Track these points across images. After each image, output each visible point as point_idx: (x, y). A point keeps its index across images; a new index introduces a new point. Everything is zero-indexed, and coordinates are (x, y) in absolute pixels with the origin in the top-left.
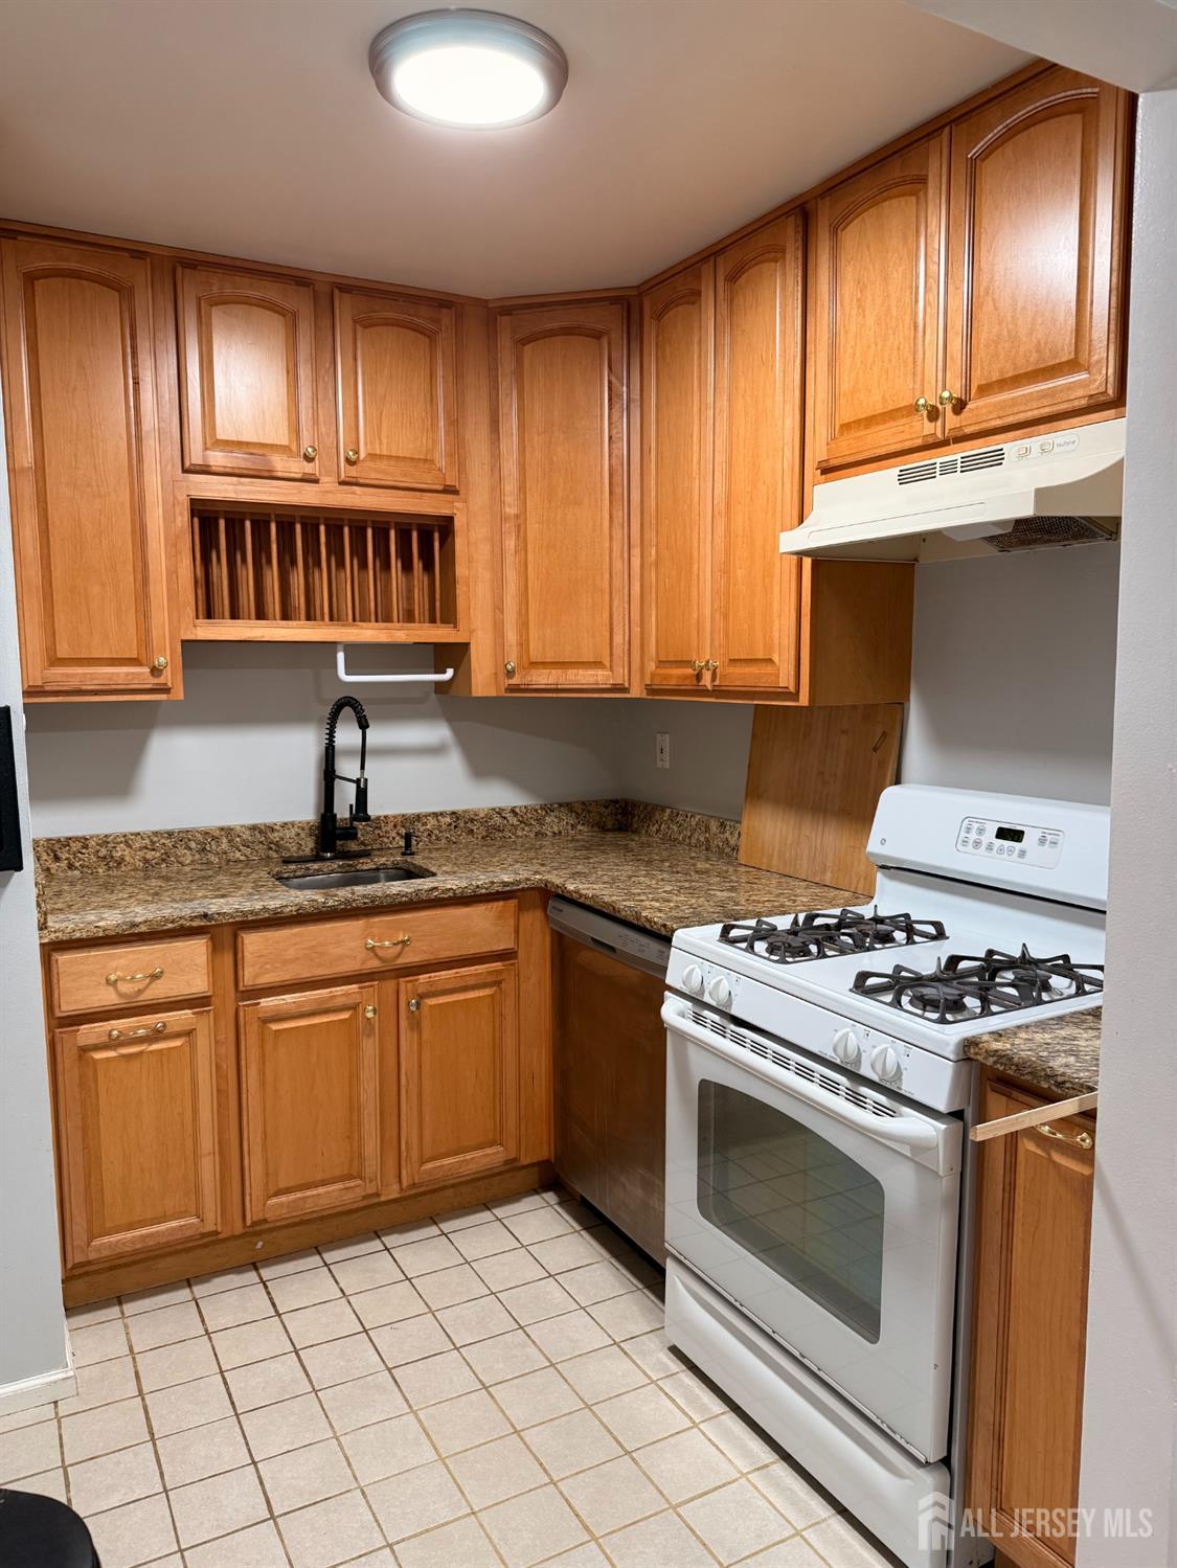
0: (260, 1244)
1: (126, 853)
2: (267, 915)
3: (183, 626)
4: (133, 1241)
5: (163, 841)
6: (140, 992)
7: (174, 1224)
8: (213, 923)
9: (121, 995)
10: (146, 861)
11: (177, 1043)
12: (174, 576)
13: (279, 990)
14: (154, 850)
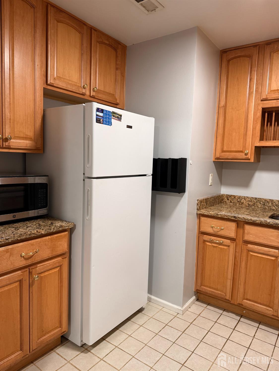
0: (244, 312)
1: (244, 201)
2: (251, 221)
3: (256, 142)
4: (210, 291)
5: (254, 200)
6: (218, 231)
7: (219, 292)
8: (237, 219)
9: (214, 231)
10: (249, 204)
11: (226, 248)
12: (255, 129)
13: (254, 244)
14: (251, 202)
